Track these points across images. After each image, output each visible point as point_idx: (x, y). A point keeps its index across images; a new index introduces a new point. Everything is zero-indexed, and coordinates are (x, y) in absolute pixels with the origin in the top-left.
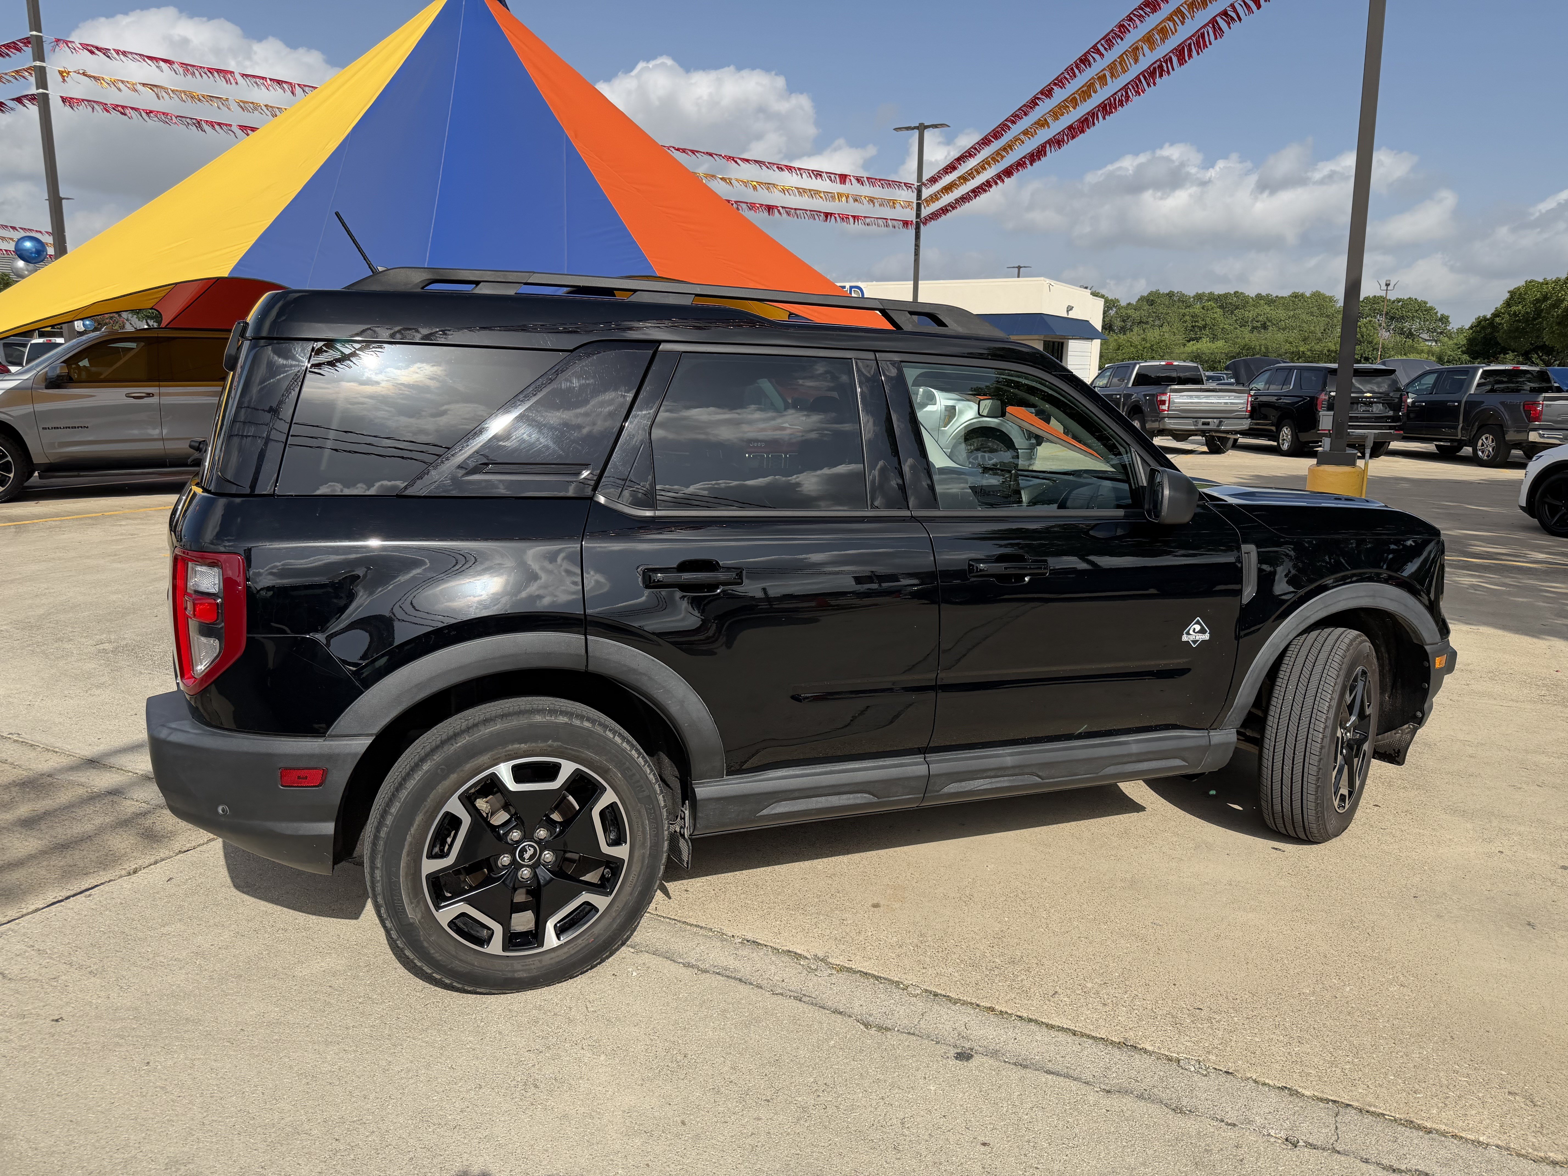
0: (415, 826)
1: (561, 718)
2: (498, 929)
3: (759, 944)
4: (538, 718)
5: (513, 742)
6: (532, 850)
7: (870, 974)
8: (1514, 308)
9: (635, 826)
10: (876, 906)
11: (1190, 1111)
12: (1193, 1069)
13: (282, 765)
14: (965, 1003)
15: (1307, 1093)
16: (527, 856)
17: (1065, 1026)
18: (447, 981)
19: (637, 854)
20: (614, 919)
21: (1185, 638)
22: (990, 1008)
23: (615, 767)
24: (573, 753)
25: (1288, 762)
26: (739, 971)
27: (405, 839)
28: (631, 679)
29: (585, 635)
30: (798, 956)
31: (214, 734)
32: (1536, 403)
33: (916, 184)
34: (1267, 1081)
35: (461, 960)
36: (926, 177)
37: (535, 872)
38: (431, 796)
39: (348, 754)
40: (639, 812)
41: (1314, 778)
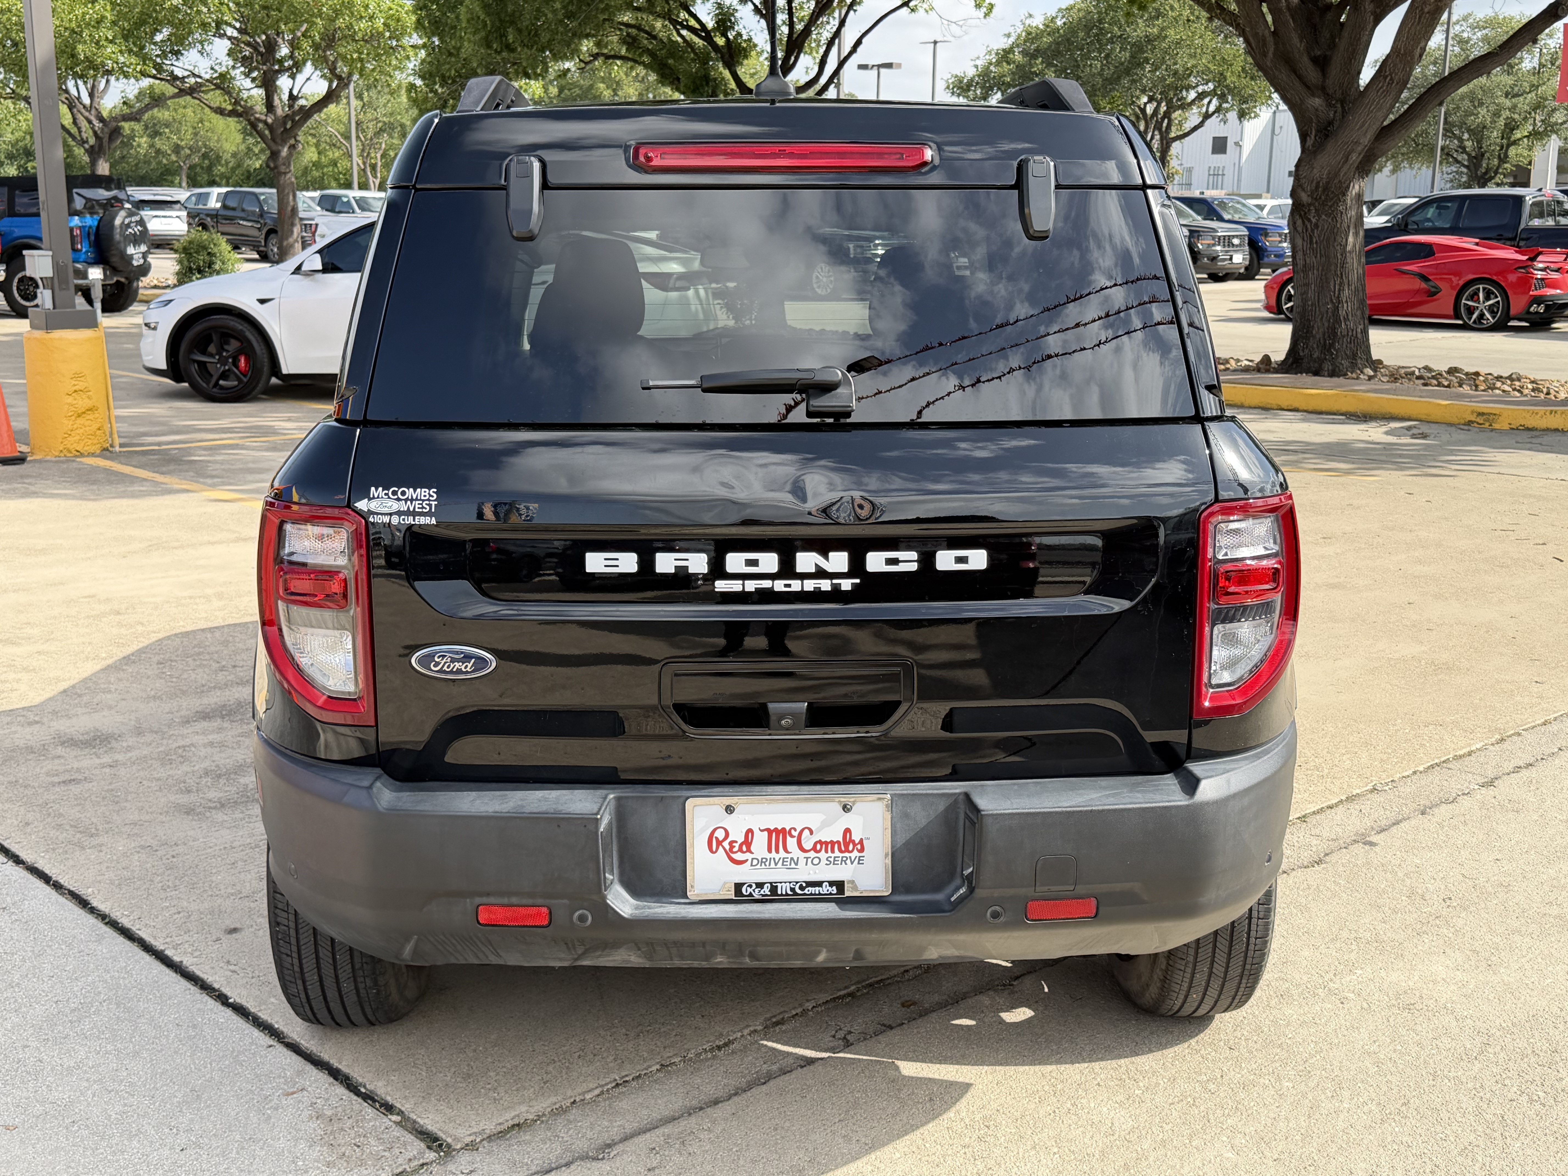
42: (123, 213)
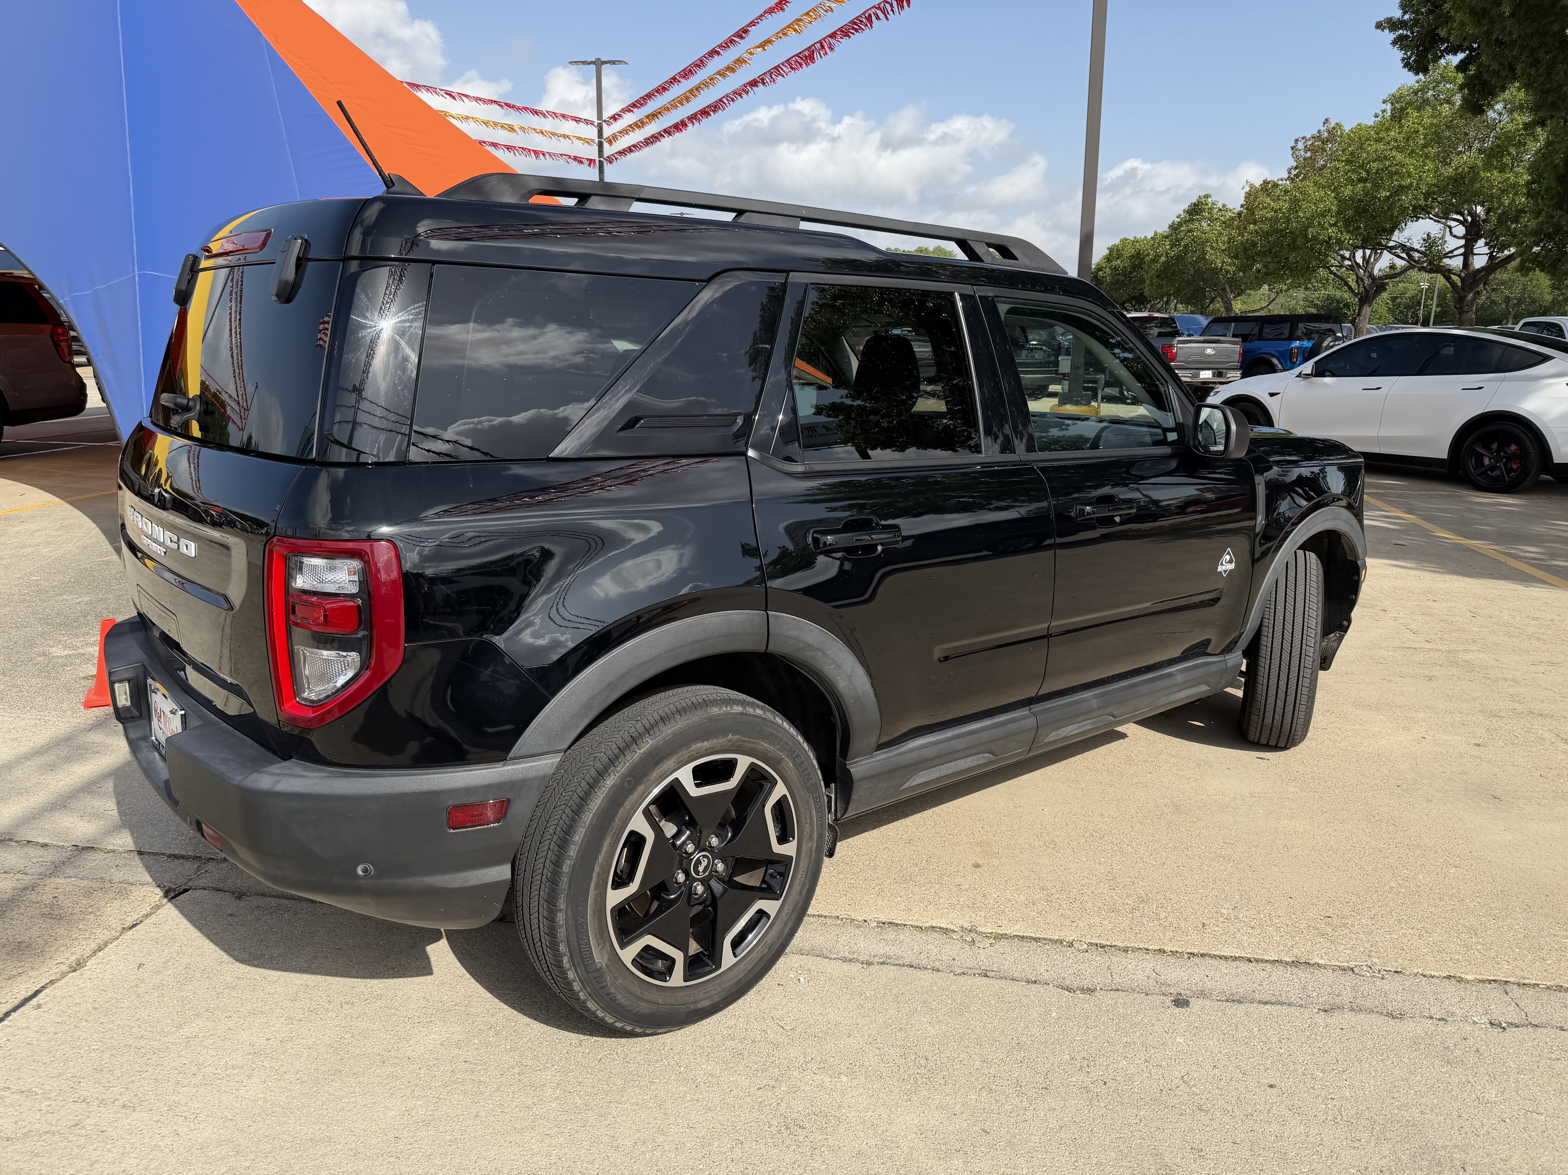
0: (603, 853)
1: (735, 707)
2: (678, 956)
3: (897, 925)
4: (715, 710)
5: (695, 740)
6: (706, 860)
7: (1027, 937)
8: (1114, 263)
9: (803, 819)
10: (977, 866)
11: (1400, 1014)
12: (1368, 975)
13: (451, 803)
14: (1135, 950)
15: (1470, 977)
16: (701, 869)
17: (1237, 955)
18: (629, 1028)
19: (804, 849)
20: (786, 924)
21: (1220, 569)
22: (1160, 950)
23: (788, 756)
24: (750, 745)
25: (1284, 677)
26: (903, 957)
27: (593, 870)
28: (806, 656)
29: (766, 611)
30: (946, 931)
31: (347, 775)
32: (1172, 346)
33: (596, 122)
34: (1433, 974)
35: (646, 1001)
36: (606, 115)
37: (709, 885)
38: (619, 815)
39: (536, 778)
40: (808, 802)
41: (1307, 689)
42: (1330, 339)
